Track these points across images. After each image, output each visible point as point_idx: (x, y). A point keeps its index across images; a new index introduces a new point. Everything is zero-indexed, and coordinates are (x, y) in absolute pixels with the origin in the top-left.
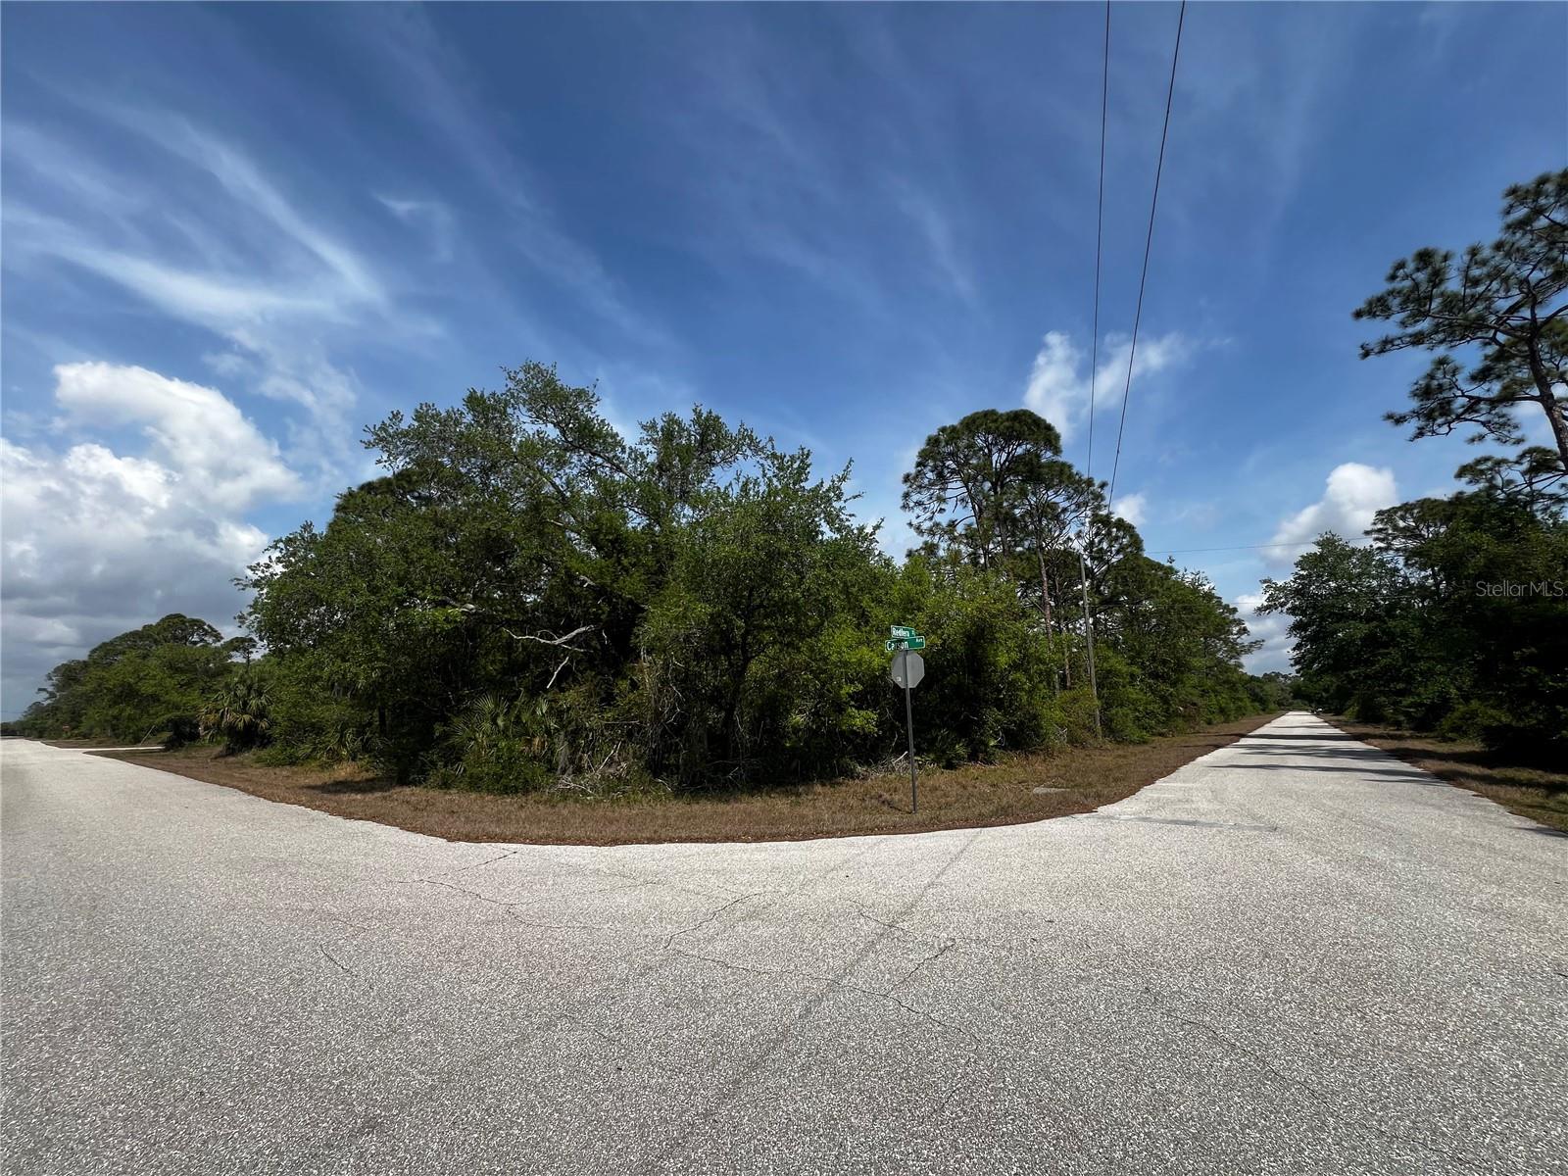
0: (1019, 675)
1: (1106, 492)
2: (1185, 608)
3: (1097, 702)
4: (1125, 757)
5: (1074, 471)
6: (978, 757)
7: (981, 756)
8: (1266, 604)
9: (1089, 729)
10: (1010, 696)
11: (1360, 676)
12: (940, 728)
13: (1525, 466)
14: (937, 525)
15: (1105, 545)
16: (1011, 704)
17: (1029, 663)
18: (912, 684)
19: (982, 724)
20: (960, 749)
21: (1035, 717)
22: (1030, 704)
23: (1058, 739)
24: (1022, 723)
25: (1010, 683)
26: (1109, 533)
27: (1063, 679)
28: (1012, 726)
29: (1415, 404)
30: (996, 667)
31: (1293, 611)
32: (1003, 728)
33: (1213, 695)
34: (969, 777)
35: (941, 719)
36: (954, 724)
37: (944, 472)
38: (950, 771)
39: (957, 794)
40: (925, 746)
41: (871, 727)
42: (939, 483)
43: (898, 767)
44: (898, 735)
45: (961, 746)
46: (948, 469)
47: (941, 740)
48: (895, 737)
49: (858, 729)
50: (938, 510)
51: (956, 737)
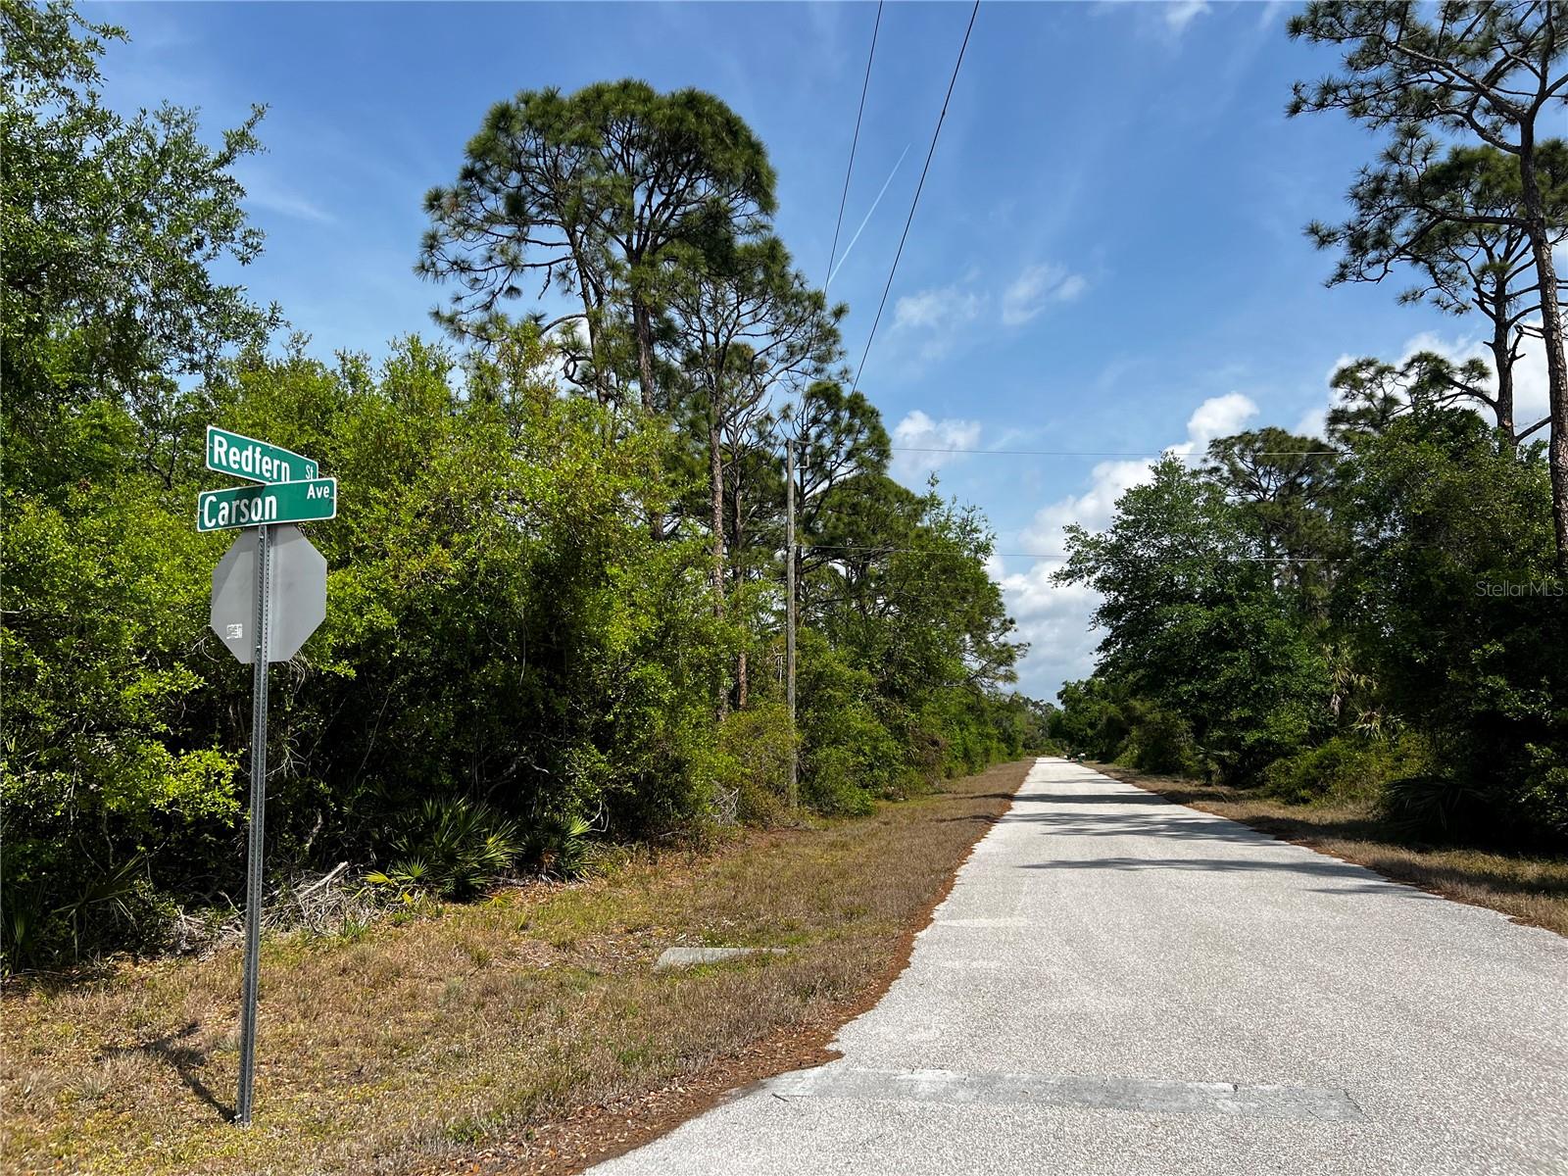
0: (652, 671)
1: (843, 327)
2: (944, 571)
3: (796, 736)
4: (844, 846)
5: (791, 270)
6: (541, 864)
7: (550, 860)
8: (1067, 567)
9: (779, 791)
10: (628, 717)
11: (1193, 695)
12: (449, 794)
13: (1412, 380)
14: (498, 320)
15: (827, 442)
16: (630, 737)
17: (675, 643)
18: (277, 650)
19: (557, 782)
20: (497, 849)
21: (678, 765)
22: (670, 736)
23: (718, 813)
24: (649, 779)
25: (630, 688)
26: (835, 421)
27: (734, 695)
28: (628, 788)
29: (1350, 213)
30: (601, 647)
31: (1103, 584)
32: (606, 792)
33: (957, 728)
34: (503, 925)
35: (455, 772)
36: (490, 785)
37: (524, 198)
38: (462, 908)
39: (448, 992)
40: (402, 844)
41: (220, 801)
42: (511, 222)
43: (313, 906)
44: (323, 819)
45: (501, 840)
46: (534, 193)
47: (448, 826)
48: (316, 824)
49: (170, 805)
50: (505, 288)
51: (489, 816)
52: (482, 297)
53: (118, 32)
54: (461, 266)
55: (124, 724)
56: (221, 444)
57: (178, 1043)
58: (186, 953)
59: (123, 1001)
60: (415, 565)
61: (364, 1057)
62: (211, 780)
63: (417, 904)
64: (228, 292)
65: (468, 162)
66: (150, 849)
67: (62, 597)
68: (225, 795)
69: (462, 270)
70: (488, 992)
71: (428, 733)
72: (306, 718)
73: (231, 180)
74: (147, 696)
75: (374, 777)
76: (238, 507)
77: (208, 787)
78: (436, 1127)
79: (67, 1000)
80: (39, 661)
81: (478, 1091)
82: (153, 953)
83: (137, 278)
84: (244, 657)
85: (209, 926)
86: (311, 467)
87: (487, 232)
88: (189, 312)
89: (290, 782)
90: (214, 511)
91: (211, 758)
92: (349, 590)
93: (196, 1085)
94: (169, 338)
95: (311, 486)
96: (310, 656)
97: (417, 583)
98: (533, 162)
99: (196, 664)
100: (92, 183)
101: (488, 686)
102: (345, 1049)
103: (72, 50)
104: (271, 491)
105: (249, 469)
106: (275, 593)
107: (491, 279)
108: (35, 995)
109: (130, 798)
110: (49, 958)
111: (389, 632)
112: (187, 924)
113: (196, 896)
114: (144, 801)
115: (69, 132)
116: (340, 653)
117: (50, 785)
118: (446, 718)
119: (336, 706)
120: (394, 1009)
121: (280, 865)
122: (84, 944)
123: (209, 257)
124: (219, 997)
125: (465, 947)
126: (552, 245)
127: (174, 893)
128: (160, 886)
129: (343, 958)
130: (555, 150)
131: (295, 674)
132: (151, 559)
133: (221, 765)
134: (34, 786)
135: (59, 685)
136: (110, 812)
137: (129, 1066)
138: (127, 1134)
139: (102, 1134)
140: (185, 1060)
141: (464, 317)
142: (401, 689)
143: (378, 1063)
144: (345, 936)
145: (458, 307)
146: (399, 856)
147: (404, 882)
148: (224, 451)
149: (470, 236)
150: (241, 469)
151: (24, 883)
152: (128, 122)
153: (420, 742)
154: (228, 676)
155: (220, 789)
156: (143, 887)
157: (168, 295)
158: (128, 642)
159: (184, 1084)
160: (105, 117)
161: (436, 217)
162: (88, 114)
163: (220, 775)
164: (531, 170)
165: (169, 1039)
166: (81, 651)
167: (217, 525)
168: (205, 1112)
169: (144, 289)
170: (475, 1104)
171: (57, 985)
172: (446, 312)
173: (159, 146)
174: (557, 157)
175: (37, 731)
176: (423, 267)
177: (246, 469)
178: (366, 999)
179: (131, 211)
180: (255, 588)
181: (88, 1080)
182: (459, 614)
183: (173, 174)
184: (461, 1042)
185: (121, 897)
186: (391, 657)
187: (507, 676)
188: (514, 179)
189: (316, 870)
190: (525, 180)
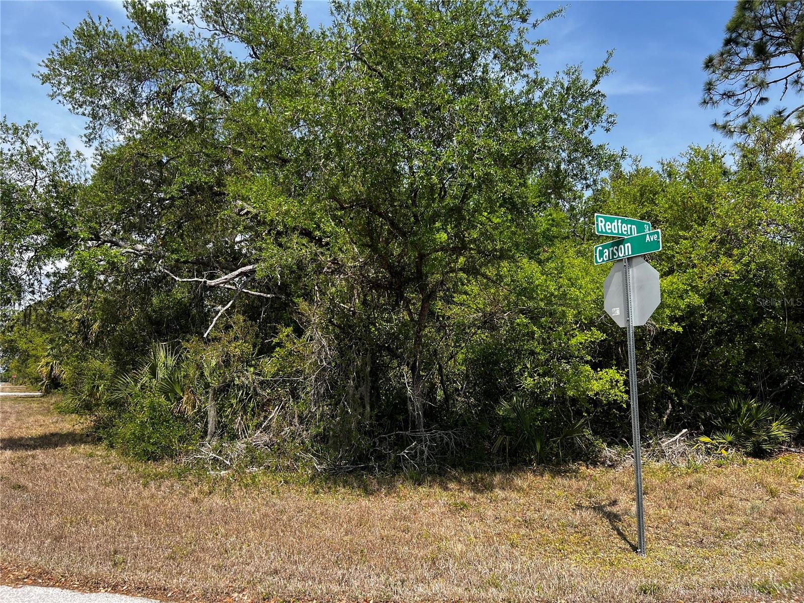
14: (754, 120)
18: (638, 319)
20: (779, 430)
34: (786, 475)
35: (747, 384)
36: (771, 392)
37: (766, 43)
38: (760, 462)
39: (753, 508)
40: (718, 422)
41: (618, 394)
42: (758, 60)
43: (670, 450)
44: (672, 406)
45: (781, 424)
46: (771, 39)
47: (746, 414)
48: (668, 408)
49: (596, 395)
50: (757, 100)
51: (772, 410)
52: (743, 109)
53: (544, 42)
54: (728, 95)
55: (572, 356)
56: (601, 222)
57: (609, 509)
58: (610, 466)
59: (583, 484)
60: (712, 270)
61: (704, 535)
62: (614, 384)
63: (730, 456)
64: (601, 147)
65: (728, 36)
66: (589, 415)
67: (542, 300)
68: (620, 391)
69: (729, 97)
70: (778, 512)
71: (728, 361)
72: (658, 353)
73: (599, 92)
74: (581, 343)
75: (698, 384)
76: (612, 251)
77: (612, 387)
78: (746, 581)
79: (559, 480)
80: (535, 328)
81: (773, 567)
82: (595, 464)
83: (560, 150)
84: (621, 324)
85: (619, 454)
86: (647, 224)
87: (743, 71)
88: (584, 161)
89: (653, 386)
90: (601, 255)
91: (612, 373)
92: (675, 286)
93: (618, 530)
94: (576, 175)
95: (648, 236)
96: (657, 321)
97: (714, 279)
98: (769, 21)
99: (602, 328)
100: (539, 113)
101: (764, 335)
102: (693, 529)
103: (525, 56)
104: (628, 241)
105: (616, 232)
106: (634, 292)
107: (747, 98)
108: (547, 476)
109: (578, 391)
110: (551, 460)
111: (700, 307)
112: (609, 452)
113: (612, 439)
114: (584, 392)
115: (528, 92)
116: (673, 319)
117: (545, 383)
118: (739, 354)
119: (674, 346)
120: (719, 512)
121: (651, 428)
122: (565, 455)
123: (591, 133)
124: (627, 490)
125: (761, 484)
126: (786, 66)
127: (601, 437)
128: (595, 433)
129: (689, 480)
130: (783, 9)
131: (650, 331)
132: (577, 279)
133: (617, 377)
134: (539, 383)
135: (544, 339)
136: (570, 397)
137: (588, 515)
138: (588, 547)
139: (578, 544)
140: (613, 518)
141: (731, 123)
142: (710, 337)
143: (712, 539)
144: (689, 468)
145: (728, 118)
146: (718, 429)
147: (722, 443)
148: (604, 225)
149: (731, 76)
150: (612, 233)
151: (538, 426)
152: (552, 80)
153: (725, 366)
154: (617, 333)
155: (618, 388)
156: (588, 433)
157: (575, 155)
158: (570, 318)
159: (612, 529)
160: (542, 80)
161: (710, 72)
162: (535, 82)
163: (617, 381)
164: (769, 26)
165: (604, 506)
166: (551, 323)
167: (603, 261)
168: (622, 544)
169: (564, 155)
170: (771, 574)
171: (556, 473)
172: (720, 123)
173: (565, 86)
174: (785, 12)
175: (538, 359)
176: (705, 102)
177: (614, 232)
178: (703, 504)
179: (556, 120)
180: (624, 290)
181: (570, 518)
182: (741, 295)
183: (572, 98)
184: (761, 537)
185: (578, 436)
186: (702, 320)
187: (776, 329)
188: (758, 35)
189: (671, 432)
190: (765, 33)
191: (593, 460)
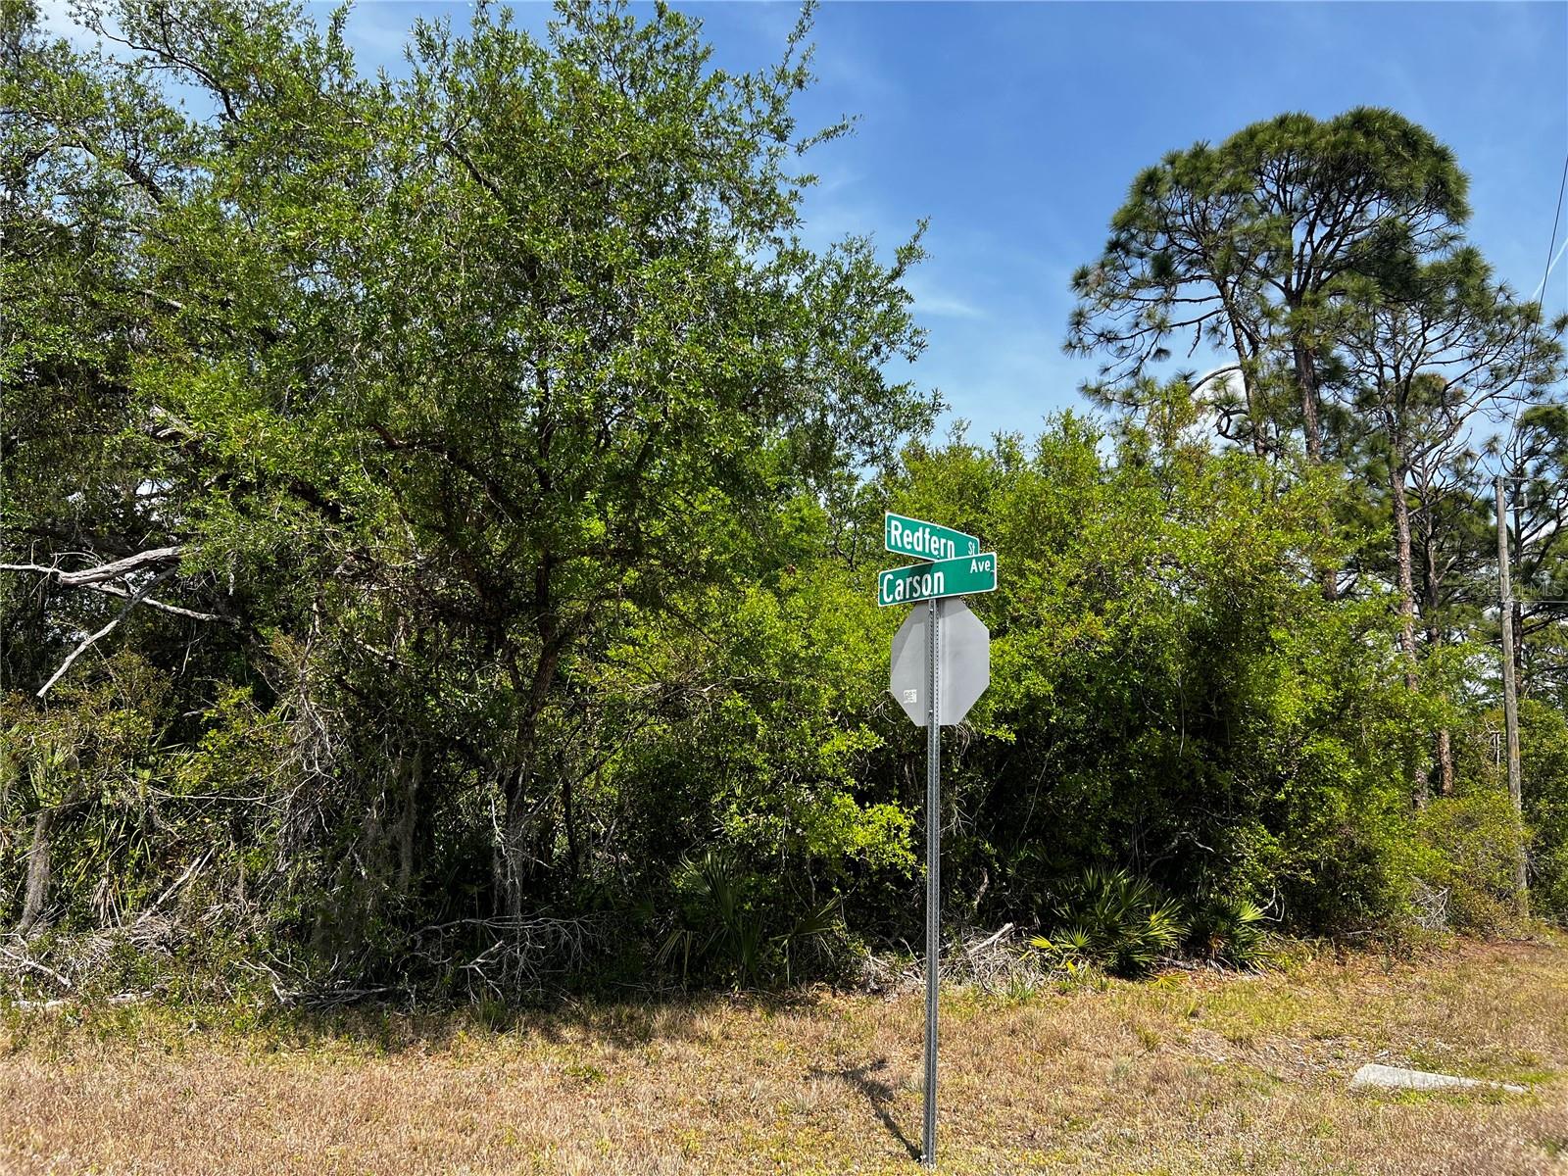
0: (1330, 747)
3: (1524, 831)
5: (1493, 282)
6: (1209, 949)
7: (1218, 945)
9: (1502, 895)
10: (1302, 796)
12: (1109, 866)
14: (1146, 385)
15: (1550, 477)
16: (1305, 819)
17: (1357, 715)
18: (949, 712)
19: (1224, 862)
20: (1161, 927)
21: (1367, 856)
22: (1354, 821)
23: (1423, 913)
24: (1332, 867)
25: (1304, 764)
27: (1435, 777)
28: (1306, 876)
30: (1268, 719)
32: (1280, 877)
34: (1171, 1009)
35: (1114, 842)
36: (1151, 859)
37: (1172, 257)
38: (1127, 984)
39: (1117, 1071)
40: (1064, 911)
41: (899, 853)
42: (1157, 284)
43: (982, 962)
44: (989, 879)
45: (1165, 917)
46: (1181, 252)
47: (1109, 898)
48: (982, 883)
49: (859, 853)
50: (1153, 352)
51: (1151, 892)
52: (1130, 364)
53: (813, 180)
54: (1107, 337)
55: (821, 777)
56: (896, 528)
57: (871, 1076)
58: (874, 992)
59: (825, 1028)
60: (1069, 633)
61: (1036, 1123)
62: (892, 833)
63: (1081, 974)
64: (900, 389)
65: (1113, 236)
66: (844, 892)
67: (775, 665)
68: (903, 848)
69: (1109, 340)
70: (1158, 1078)
71: (1086, 801)
72: (972, 780)
73: (902, 291)
74: (839, 753)
75: (1035, 841)
76: (911, 583)
77: (889, 839)
79: (781, 1020)
80: (759, 720)
82: (848, 988)
83: (828, 389)
84: (918, 719)
85: (892, 969)
86: (973, 543)
87: (1133, 299)
88: (869, 412)
89: (958, 840)
90: (892, 588)
91: (891, 812)
92: (1008, 658)
93: (886, 1118)
94: (854, 437)
95: (974, 561)
96: (974, 721)
97: (1071, 650)
98: (1180, 221)
99: (877, 726)
100: (795, 315)
101: (1146, 756)
102: (1017, 1111)
103: (779, 204)
104: (939, 567)
105: (920, 549)
106: (943, 661)
107: (1138, 345)
108: (758, 1012)
109: (827, 843)
110: (768, 980)
111: (1046, 699)
112: (874, 965)
113: (881, 940)
114: (839, 848)
115: (778, 272)
116: (1001, 718)
117: (767, 827)
118: (1103, 787)
119: (998, 769)
120: (1063, 1079)
121: (952, 919)
122: (794, 971)
123: (884, 361)
124: (903, 1038)
125: (1132, 1026)
126: (1201, 301)
127: (862, 935)
128: (852, 927)
129: (1012, 1019)
130: (1203, 204)
131: (961, 737)
132: (841, 632)
133: (900, 819)
134: (755, 827)
135: (773, 741)
136: (812, 855)
137: (831, 1089)
138: (831, 1153)
139: (811, 1149)
140: (878, 1093)
141: (1111, 387)
142: (1058, 756)
143: (1050, 1132)
144: (1013, 997)
145: (1106, 378)
146: (1062, 923)
147: (1068, 950)
148: (900, 534)
149: (1116, 306)
150: (913, 550)
151: (749, 912)
152: (822, 257)
153: (1078, 809)
154: (904, 737)
155: (899, 842)
156: (839, 926)
157: (852, 400)
158: (825, 704)
159: (876, 1115)
160: (804, 256)
161: (1081, 294)
162: (791, 255)
163: (899, 828)
164: (1179, 229)
165: (863, 1071)
166: (789, 711)
167: (894, 600)
168: (895, 1146)
169: (834, 398)
171: (774, 1005)
172: (1093, 385)
173: (845, 273)
174: (1205, 211)
175: (757, 780)
176: (1070, 344)
177: (917, 549)
178: (1035, 1064)
179: (824, 332)
180: (927, 657)
181: (799, 1096)
182: (1113, 682)
183: (856, 295)
184: (1133, 1127)
185: (822, 933)
186: (1047, 723)
187: (1166, 747)
188: (1161, 241)
189: (984, 928)
190: (1172, 240)
191: (844, 979)
